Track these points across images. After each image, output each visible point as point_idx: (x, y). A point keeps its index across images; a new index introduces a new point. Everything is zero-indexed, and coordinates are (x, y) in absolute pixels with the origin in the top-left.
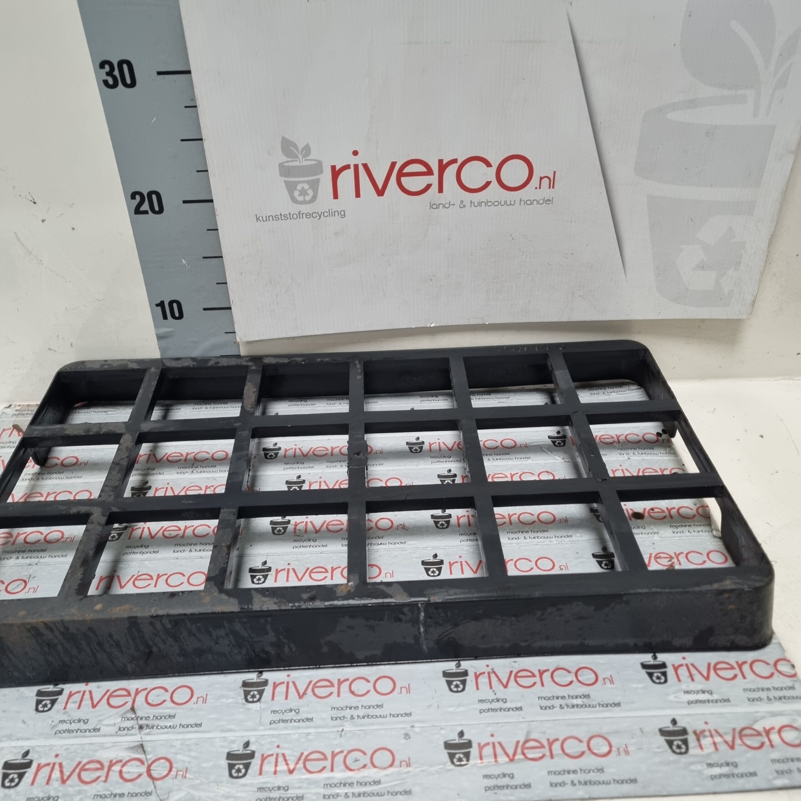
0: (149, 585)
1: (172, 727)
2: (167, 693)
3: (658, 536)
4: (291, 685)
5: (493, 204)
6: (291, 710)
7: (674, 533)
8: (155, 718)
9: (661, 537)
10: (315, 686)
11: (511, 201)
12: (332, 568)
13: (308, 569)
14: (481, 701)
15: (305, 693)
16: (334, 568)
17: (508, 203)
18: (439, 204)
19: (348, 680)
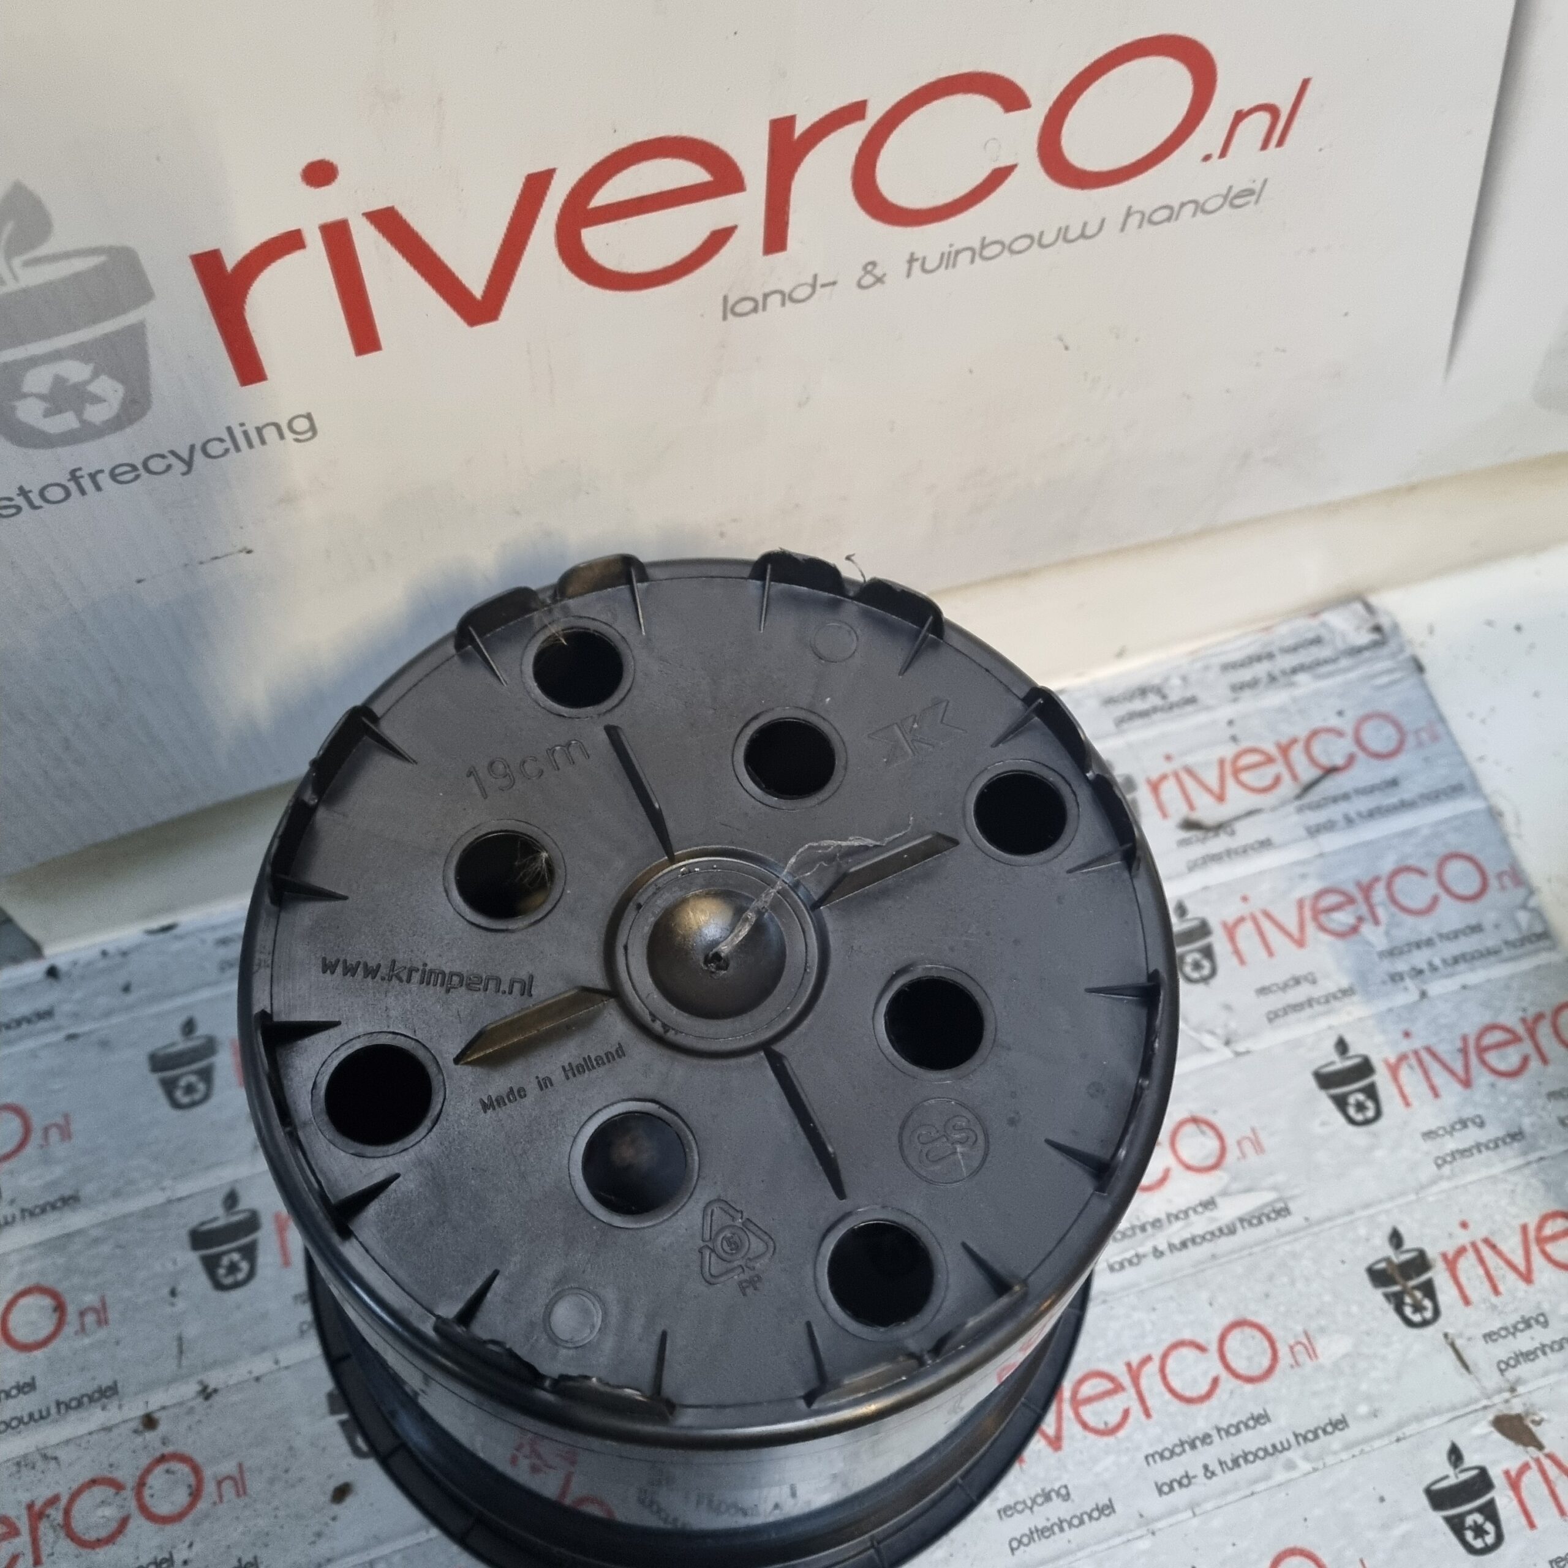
5: (1008, 248)
11: (1085, 225)
17: (1072, 234)
18: (766, 296)
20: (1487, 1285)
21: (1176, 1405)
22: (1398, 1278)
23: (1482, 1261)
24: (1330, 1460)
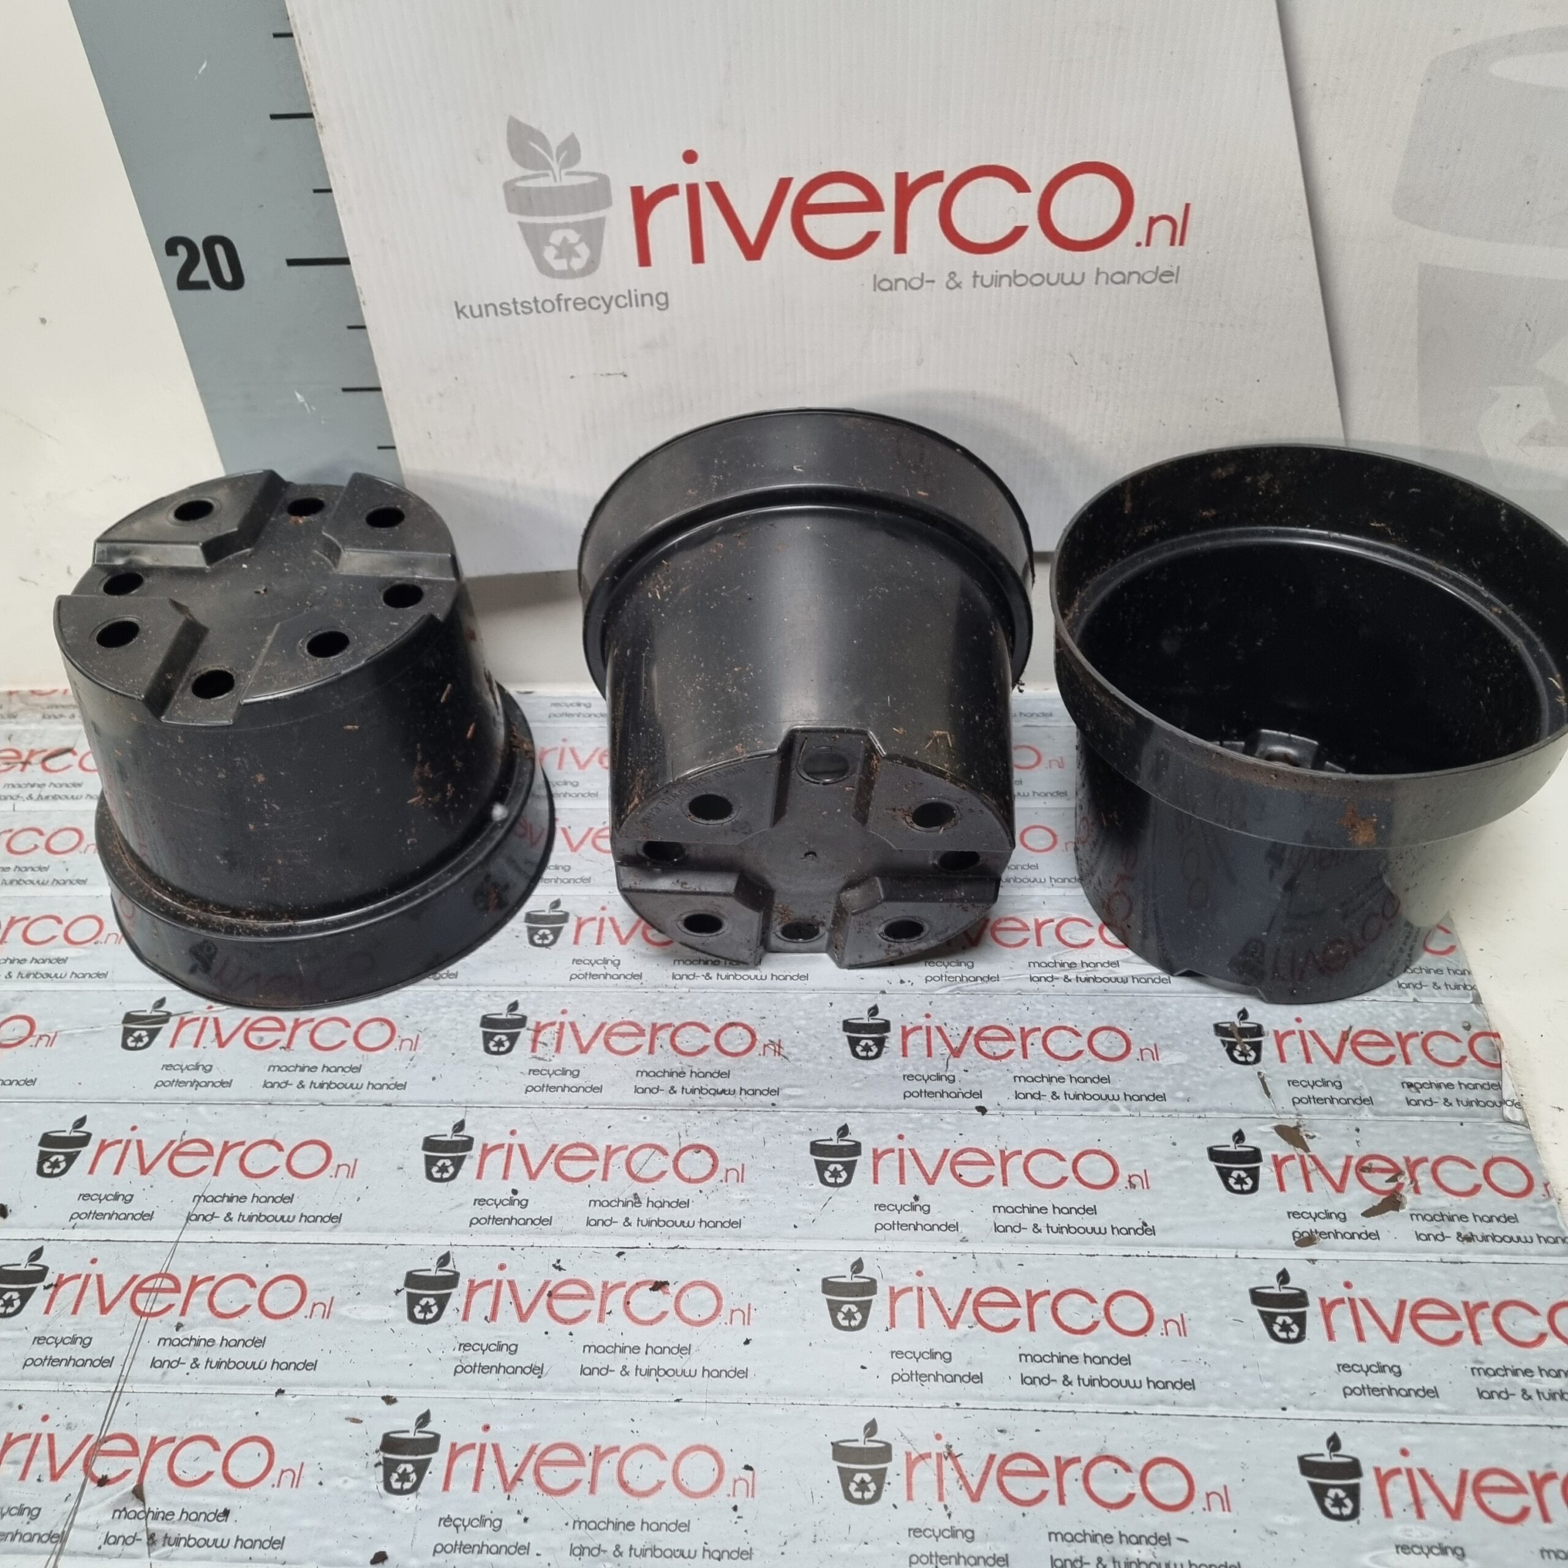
0: (204, 1168)
1: (219, 1544)
2: (217, 1453)
3: (1371, 1110)
4: (489, 1452)
5: (1029, 280)
6: (483, 1521)
7: (1409, 1103)
8: (185, 1516)
9: (1376, 1114)
10: (542, 1462)
11: (1073, 275)
12: (609, 1147)
13: (554, 1146)
14: (915, 1531)
15: (517, 1478)
16: (613, 1148)
17: (1067, 280)
18: (897, 280)
19: (616, 1449)
20: (1303, 1055)
21: (1047, 1056)
22: (1236, 1034)
23: (1304, 1042)
24: (1143, 1114)
